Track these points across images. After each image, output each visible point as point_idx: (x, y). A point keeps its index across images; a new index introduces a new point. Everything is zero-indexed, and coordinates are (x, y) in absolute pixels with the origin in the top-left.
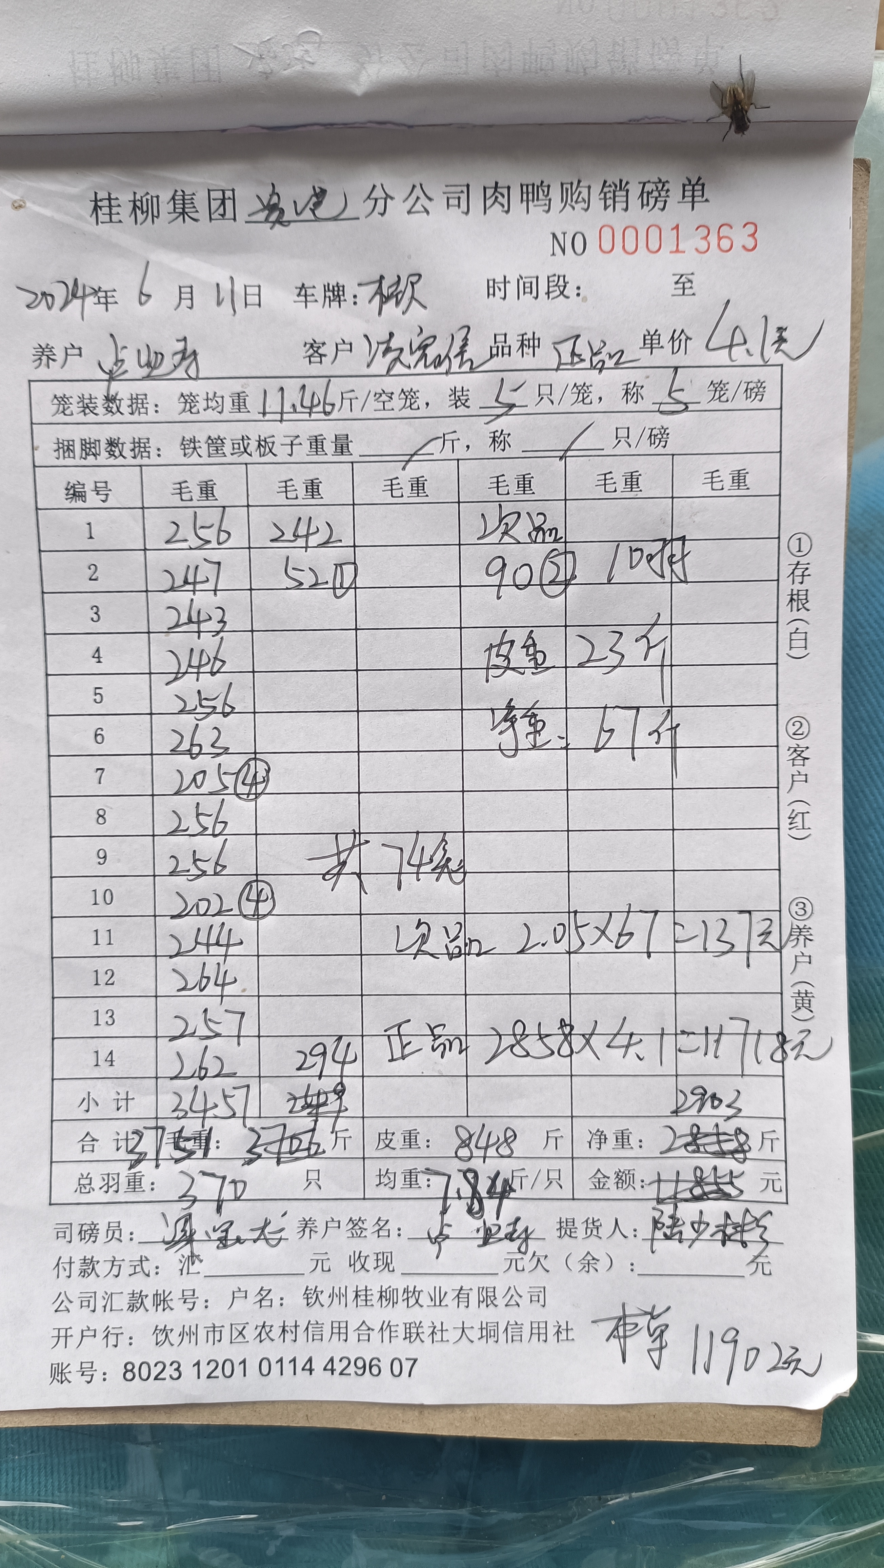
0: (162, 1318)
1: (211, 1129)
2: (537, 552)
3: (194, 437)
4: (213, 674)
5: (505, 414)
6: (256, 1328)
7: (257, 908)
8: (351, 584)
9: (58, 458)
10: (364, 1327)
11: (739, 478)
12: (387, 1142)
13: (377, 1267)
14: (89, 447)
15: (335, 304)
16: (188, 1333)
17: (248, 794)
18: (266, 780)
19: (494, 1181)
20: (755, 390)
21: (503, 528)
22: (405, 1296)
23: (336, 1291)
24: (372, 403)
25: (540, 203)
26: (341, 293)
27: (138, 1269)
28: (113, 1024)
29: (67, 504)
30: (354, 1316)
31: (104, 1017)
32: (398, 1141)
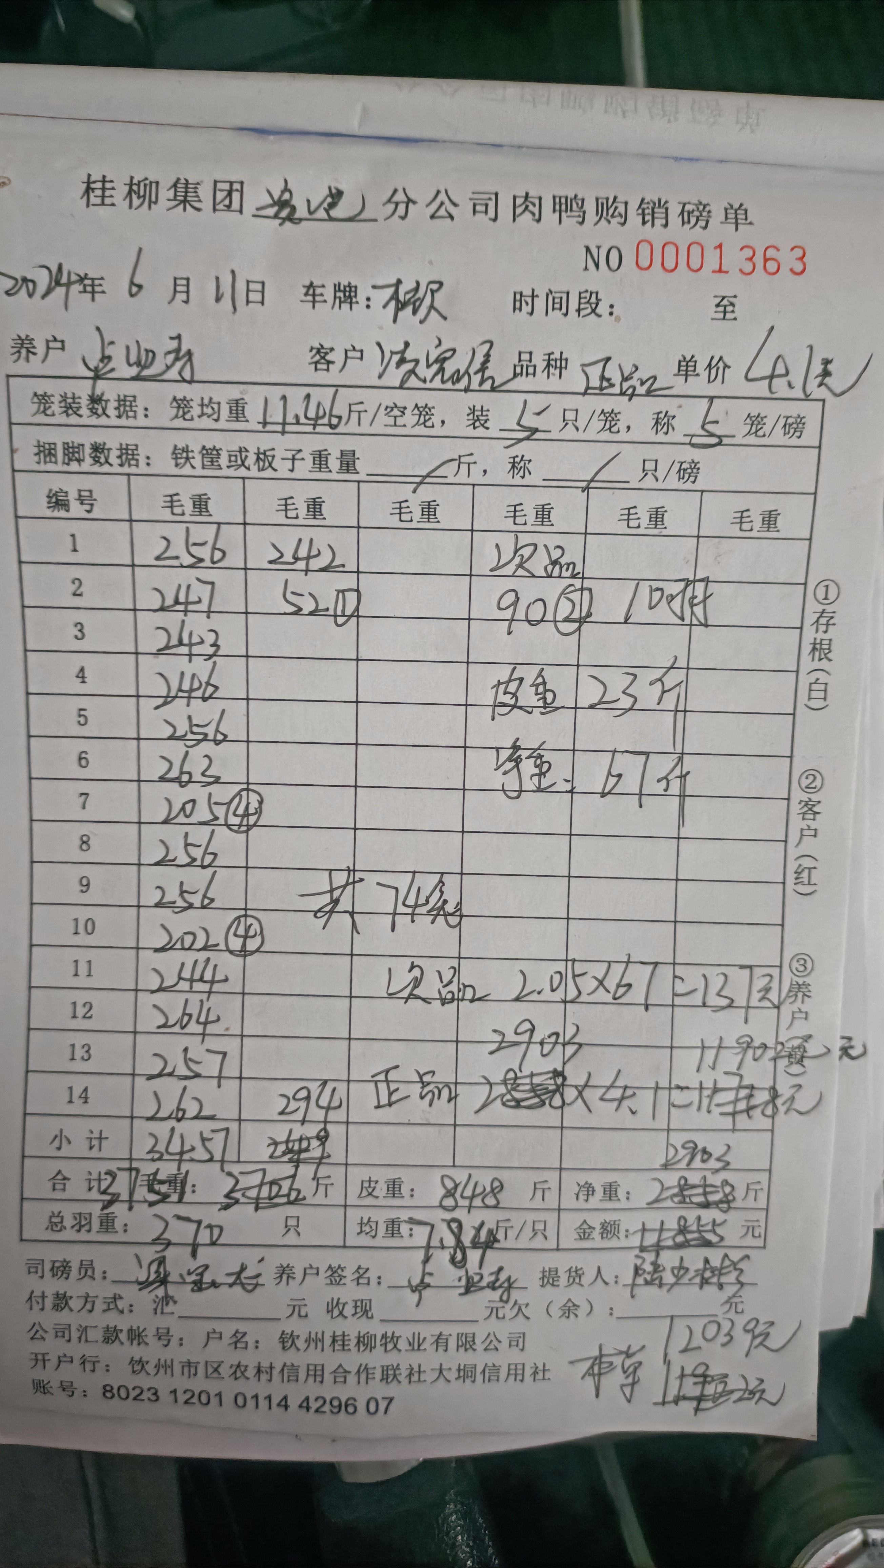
0: (137, 1352)
1: (187, 1172)
2: (552, 589)
3: (187, 446)
4: (205, 699)
5: (527, 438)
6: (231, 1367)
7: (244, 944)
8: (354, 612)
9: (39, 463)
10: (341, 1370)
11: (770, 519)
12: (370, 1190)
13: (356, 1313)
14: (72, 452)
15: (346, 306)
16: (164, 1367)
17: (240, 826)
18: (259, 812)
19: (478, 1230)
20: (794, 426)
21: (517, 560)
22: (384, 1341)
23: (313, 1336)
24: (383, 419)
25: (573, 214)
26: (353, 294)
27: (112, 1306)
28: (88, 1059)
29: (49, 513)
30: (330, 1360)
31: (79, 1053)
32: (381, 1190)
